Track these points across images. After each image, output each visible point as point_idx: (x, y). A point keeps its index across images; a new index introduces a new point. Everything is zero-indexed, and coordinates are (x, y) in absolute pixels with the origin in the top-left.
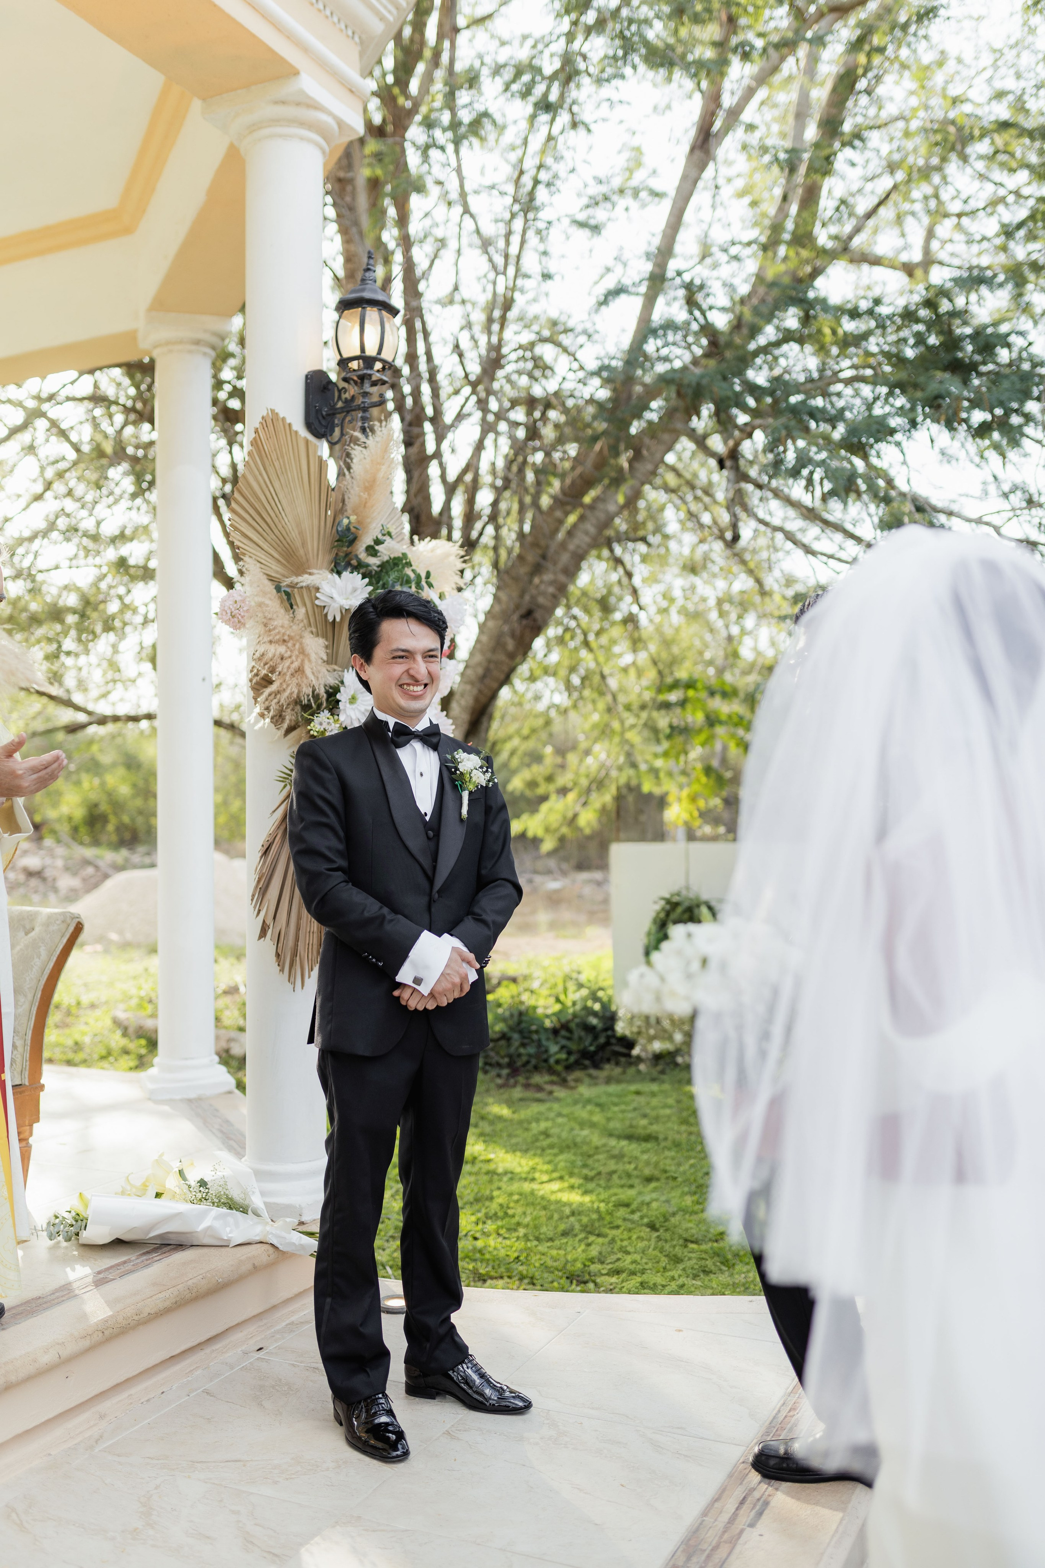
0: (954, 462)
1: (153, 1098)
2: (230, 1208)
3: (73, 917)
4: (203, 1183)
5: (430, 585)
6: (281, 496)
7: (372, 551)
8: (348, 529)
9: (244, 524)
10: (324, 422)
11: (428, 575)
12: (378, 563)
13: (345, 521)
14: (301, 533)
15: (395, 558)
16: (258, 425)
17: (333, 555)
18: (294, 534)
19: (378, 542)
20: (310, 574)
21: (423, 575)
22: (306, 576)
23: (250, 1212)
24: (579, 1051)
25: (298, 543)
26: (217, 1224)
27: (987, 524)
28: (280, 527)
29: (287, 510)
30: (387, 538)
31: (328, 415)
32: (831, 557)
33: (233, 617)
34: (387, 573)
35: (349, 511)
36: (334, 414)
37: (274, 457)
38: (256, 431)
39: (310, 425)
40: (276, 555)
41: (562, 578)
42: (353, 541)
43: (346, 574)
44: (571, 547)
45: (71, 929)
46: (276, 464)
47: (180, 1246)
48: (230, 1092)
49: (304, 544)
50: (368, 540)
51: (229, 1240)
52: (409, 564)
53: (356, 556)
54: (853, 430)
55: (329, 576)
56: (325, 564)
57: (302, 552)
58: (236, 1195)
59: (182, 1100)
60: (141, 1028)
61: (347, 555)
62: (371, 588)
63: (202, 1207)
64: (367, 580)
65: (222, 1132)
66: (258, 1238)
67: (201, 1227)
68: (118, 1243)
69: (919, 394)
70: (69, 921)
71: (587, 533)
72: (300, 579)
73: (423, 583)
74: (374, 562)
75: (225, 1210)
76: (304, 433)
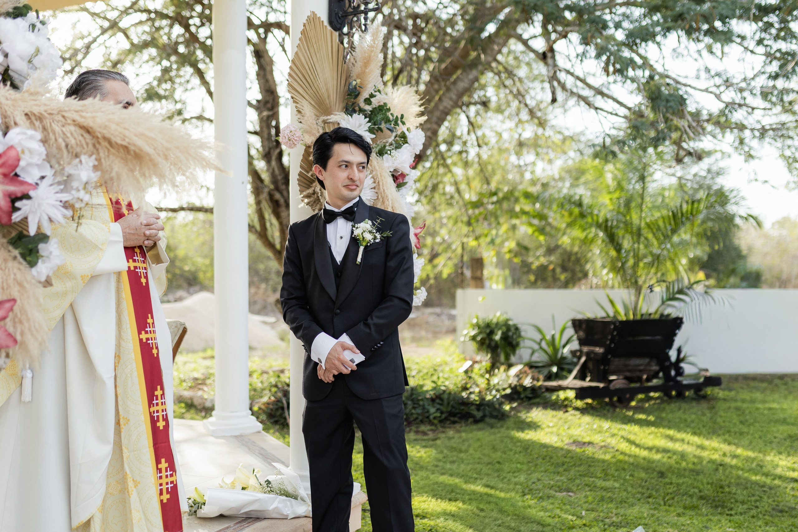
0: (680, 57)
1: (213, 434)
2: (287, 496)
3: (182, 324)
4: (268, 482)
5: (404, 123)
6: (317, 66)
7: (368, 101)
8: (355, 88)
9: (295, 83)
10: (339, 21)
11: (402, 116)
12: (371, 109)
13: (354, 83)
14: (327, 90)
15: (379, 106)
16: (305, 22)
17: (345, 105)
18: (324, 90)
19: (372, 96)
20: (336, 115)
21: (399, 117)
22: (332, 116)
23: (299, 498)
24: (447, 412)
25: (326, 96)
26: (280, 506)
27: (711, 92)
28: (316, 86)
29: (320, 75)
30: (377, 93)
31: (342, 16)
32: (611, 113)
33: (289, 140)
34: (375, 115)
35: (354, 77)
36: (346, 16)
37: (314, 42)
38: (304, 26)
39: (331, 23)
40: (313, 103)
41: (435, 126)
42: (357, 95)
43: (355, 115)
44: (441, 108)
45: (180, 331)
46: (315, 46)
47: (258, 519)
48: (259, 432)
49: (329, 97)
50: (365, 95)
51: (287, 515)
52: (389, 110)
53: (358, 105)
54: (630, 35)
55: (346, 116)
56: (340, 109)
57: (327, 101)
58: (290, 490)
59: (231, 436)
60: (181, 396)
61: (353, 104)
62: (370, 124)
63: (271, 496)
64: (368, 119)
65: (261, 454)
66: (304, 514)
67: (271, 508)
68: (221, 517)
69: (669, 13)
70: (179, 326)
71: (451, 99)
72: (329, 117)
73: (399, 122)
74: (368, 108)
75: (284, 498)
76: (329, 28)
